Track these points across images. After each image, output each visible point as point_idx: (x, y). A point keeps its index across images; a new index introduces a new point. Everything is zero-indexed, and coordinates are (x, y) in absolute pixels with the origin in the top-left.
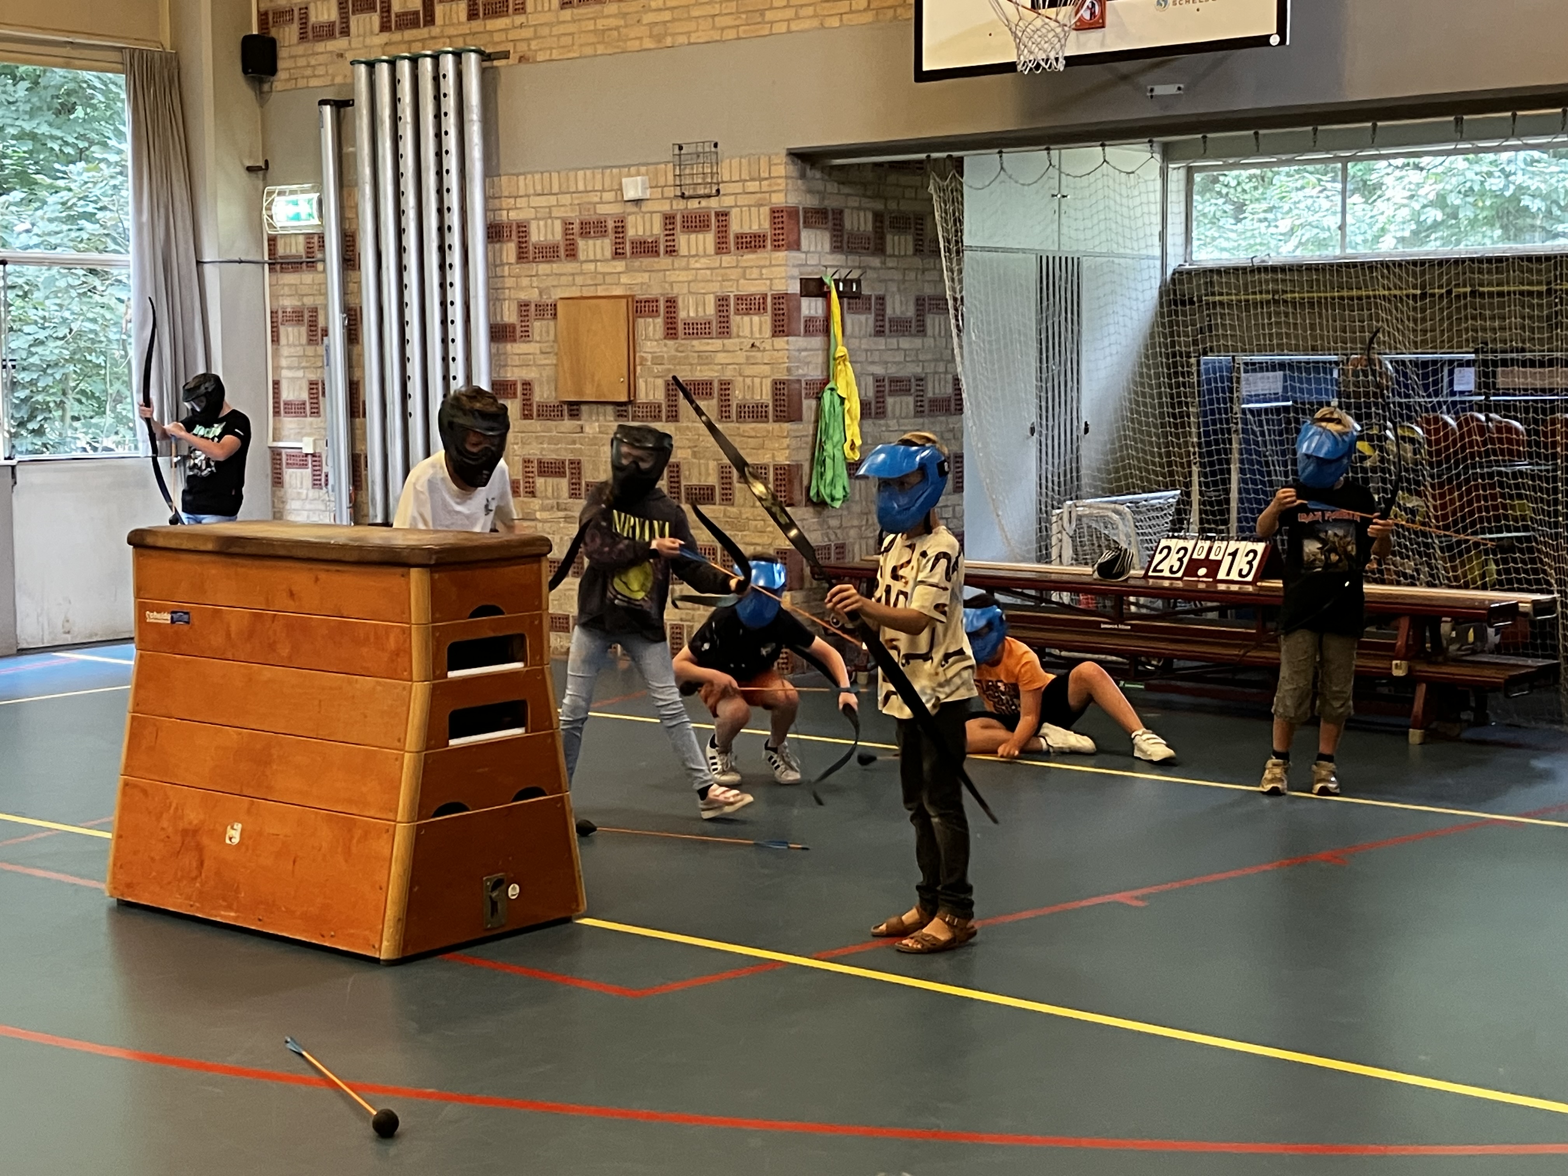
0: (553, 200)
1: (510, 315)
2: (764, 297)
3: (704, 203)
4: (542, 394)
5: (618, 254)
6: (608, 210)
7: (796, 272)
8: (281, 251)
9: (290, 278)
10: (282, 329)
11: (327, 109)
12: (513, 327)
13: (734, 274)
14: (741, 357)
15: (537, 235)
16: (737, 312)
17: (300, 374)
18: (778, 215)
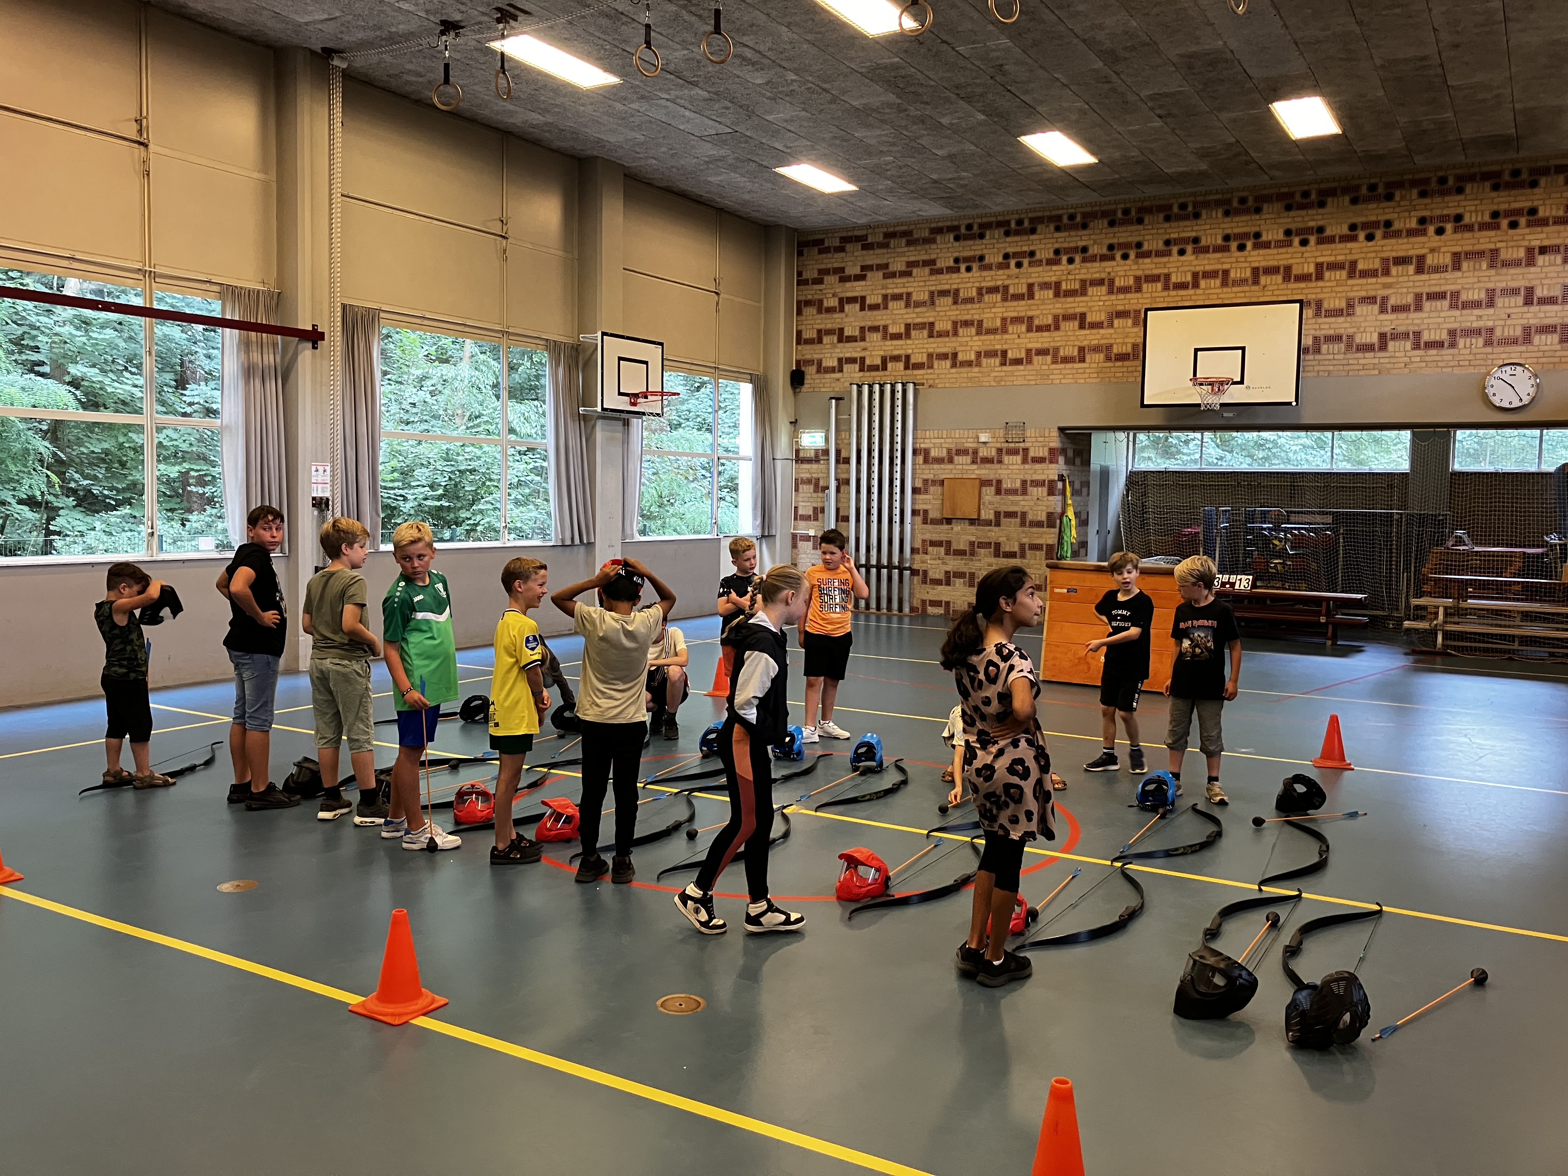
0: (943, 441)
1: (919, 484)
2: (1044, 481)
3: (1017, 445)
4: (931, 515)
5: (974, 462)
6: (970, 445)
7: (1057, 472)
8: (801, 455)
9: (806, 466)
10: (800, 486)
11: (834, 401)
12: (920, 489)
13: (1031, 472)
14: (1032, 503)
15: (933, 453)
16: (1031, 486)
17: (809, 504)
18: (1052, 451)
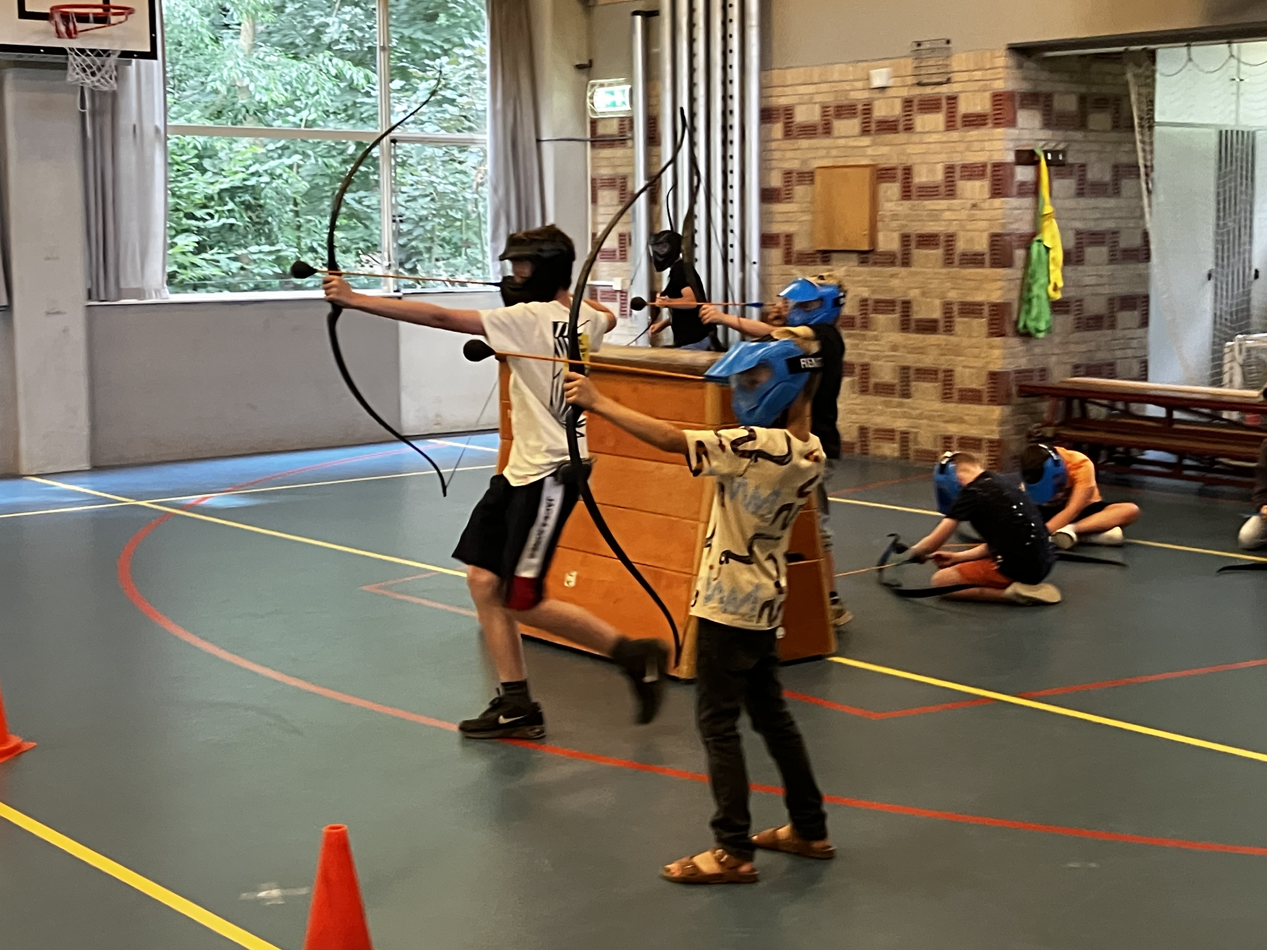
0: (814, 89)
1: (776, 181)
2: (984, 166)
3: (937, 89)
4: (800, 245)
5: (865, 132)
6: (858, 94)
7: (1011, 145)
8: (601, 131)
9: (606, 153)
10: (600, 193)
11: (639, 18)
12: (779, 190)
13: (961, 147)
14: (964, 215)
15: (802, 116)
16: (962, 178)
18: (998, 98)
